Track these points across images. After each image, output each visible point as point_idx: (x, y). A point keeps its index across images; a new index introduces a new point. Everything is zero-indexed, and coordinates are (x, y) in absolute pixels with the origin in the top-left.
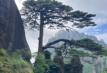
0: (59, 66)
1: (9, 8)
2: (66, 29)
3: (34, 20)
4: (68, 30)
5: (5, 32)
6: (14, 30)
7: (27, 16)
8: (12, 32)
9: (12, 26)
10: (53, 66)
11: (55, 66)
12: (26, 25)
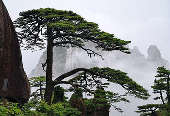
0: (79, 113)
2: (88, 53)
3: (36, 33)
4: (90, 54)
7: (24, 28)
8: (7, 63)
10: (71, 114)
12: (22, 42)
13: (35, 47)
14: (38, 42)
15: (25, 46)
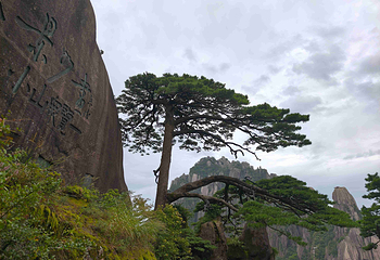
0: (213, 247)
1: (94, 90)
2: (232, 150)
3: (148, 123)
4: (236, 152)
5: (78, 146)
6: (99, 144)
7: (131, 113)
8: (93, 148)
9: (96, 135)
10: (196, 245)
11: (202, 246)
12: (126, 137)
13: (146, 148)
14: (152, 139)
15: (132, 144)
